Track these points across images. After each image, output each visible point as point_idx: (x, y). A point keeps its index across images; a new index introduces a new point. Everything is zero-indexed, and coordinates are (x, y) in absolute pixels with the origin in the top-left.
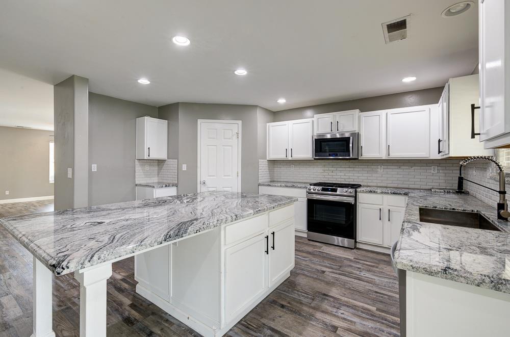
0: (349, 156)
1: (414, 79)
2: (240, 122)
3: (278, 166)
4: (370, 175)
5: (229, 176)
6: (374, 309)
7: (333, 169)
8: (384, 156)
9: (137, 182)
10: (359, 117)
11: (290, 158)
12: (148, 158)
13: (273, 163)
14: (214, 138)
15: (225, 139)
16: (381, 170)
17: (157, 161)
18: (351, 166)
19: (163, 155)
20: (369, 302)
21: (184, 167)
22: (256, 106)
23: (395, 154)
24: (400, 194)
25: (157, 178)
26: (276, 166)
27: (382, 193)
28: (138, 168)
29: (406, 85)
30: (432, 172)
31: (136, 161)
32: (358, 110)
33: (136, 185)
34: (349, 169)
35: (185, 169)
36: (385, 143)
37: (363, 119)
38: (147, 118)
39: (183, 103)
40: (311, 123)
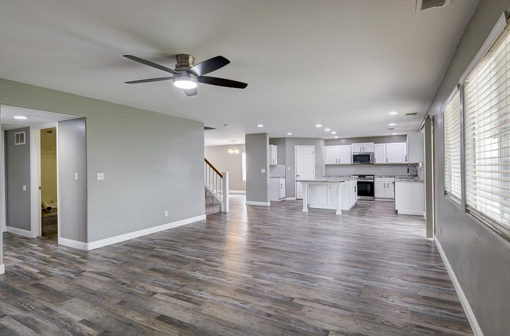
0: (370, 162)
2: (314, 146)
5: (310, 172)
8: (385, 162)
10: (374, 146)
11: (338, 163)
13: (326, 165)
14: (303, 154)
15: (307, 155)
16: (383, 168)
18: (370, 167)
19: (276, 163)
21: (289, 169)
22: (321, 139)
23: (390, 162)
24: (392, 177)
27: (385, 177)
32: (374, 143)
36: (386, 157)
37: (376, 147)
38: (272, 145)
39: (287, 138)
40: (350, 148)
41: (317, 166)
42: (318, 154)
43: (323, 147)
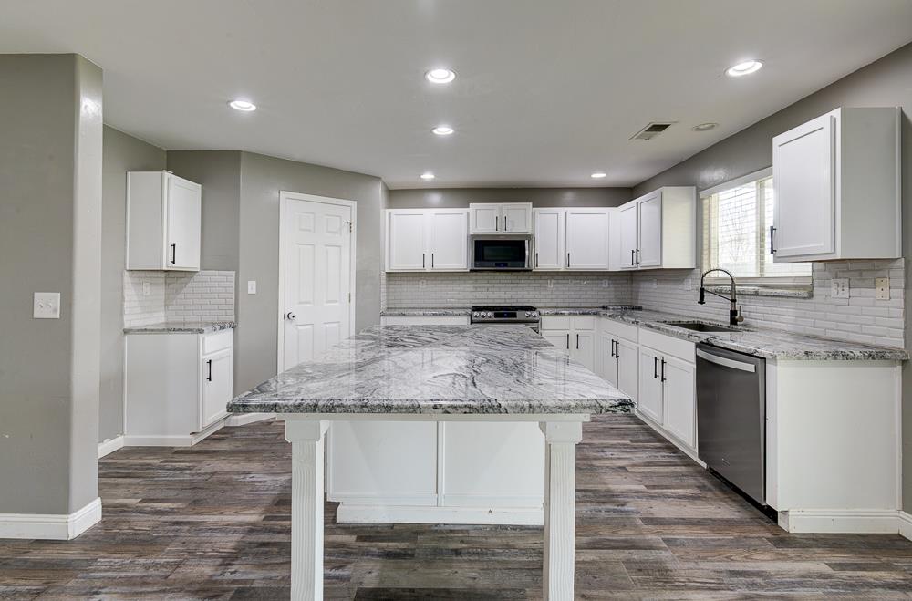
0: (524, 266)
1: (604, 175)
2: (354, 204)
3: (397, 282)
4: (538, 293)
5: (336, 301)
6: (628, 442)
7: (488, 285)
8: (561, 267)
9: (127, 326)
10: (533, 214)
11: (428, 269)
12: (172, 267)
13: (391, 275)
14: (310, 230)
15: (328, 232)
16: (551, 285)
17: (163, 275)
18: (513, 281)
19: (188, 259)
20: (617, 438)
21: (252, 287)
22: (380, 178)
23: (577, 265)
24: (588, 314)
25: (163, 314)
26: (393, 282)
27: (570, 314)
28: (130, 293)
29: (595, 180)
30: (603, 286)
31: (126, 273)
32: (531, 204)
33: (126, 332)
34: (511, 285)
35: (254, 292)
36: (563, 252)
37: (539, 218)
38: (168, 175)
39: (248, 153)
40: (464, 217)
41: (362, 277)
42: (367, 232)
43: (382, 210)
